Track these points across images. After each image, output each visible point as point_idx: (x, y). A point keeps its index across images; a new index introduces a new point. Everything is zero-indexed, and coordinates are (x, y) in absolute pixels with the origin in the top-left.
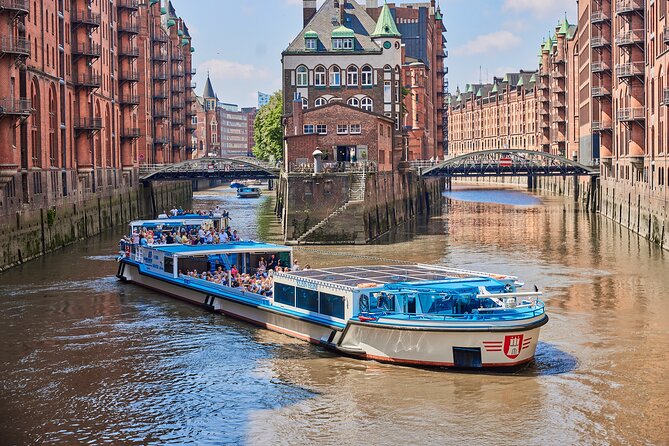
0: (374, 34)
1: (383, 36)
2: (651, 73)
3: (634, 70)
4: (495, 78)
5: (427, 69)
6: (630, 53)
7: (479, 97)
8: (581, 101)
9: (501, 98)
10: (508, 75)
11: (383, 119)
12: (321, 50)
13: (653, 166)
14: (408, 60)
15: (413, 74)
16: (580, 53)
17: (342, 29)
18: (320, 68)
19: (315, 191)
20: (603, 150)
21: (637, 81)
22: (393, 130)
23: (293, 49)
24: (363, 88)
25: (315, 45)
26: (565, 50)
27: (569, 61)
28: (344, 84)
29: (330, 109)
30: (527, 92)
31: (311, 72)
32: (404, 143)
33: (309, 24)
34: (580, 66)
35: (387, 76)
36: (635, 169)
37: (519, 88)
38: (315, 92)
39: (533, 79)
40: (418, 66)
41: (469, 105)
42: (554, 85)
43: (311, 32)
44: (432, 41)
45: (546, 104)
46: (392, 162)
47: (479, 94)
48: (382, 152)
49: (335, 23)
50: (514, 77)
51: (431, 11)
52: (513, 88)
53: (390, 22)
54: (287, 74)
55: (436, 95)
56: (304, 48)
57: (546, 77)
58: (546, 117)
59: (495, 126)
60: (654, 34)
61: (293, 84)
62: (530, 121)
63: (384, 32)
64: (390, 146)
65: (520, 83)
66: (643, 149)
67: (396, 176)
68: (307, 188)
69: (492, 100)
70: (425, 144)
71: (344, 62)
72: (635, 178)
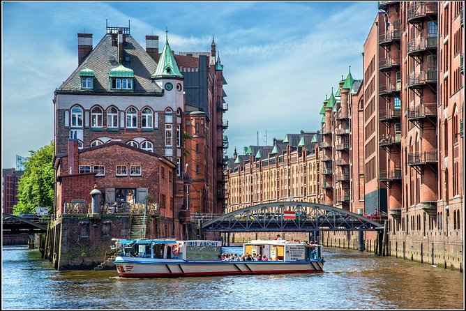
0: (155, 75)
1: (164, 77)
2: (444, 113)
3: (425, 112)
4: (275, 140)
5: (208, 120)
6: (422, 95)
7: (258, 159)
8: (367, 155)
9: (281, 160)
10: (289, 135)
11: (164, 161)
12: (98, 91)
13: (448, 210)
14: (189, 108)
15: (193, 123)
16: (365, 107)
17: (121, 68)
18: (97, 109)
19: (92, 232)
20: (392, 201)
21: (429, 123)
22: (175, 175)
23: (67, 88)
24: (143, 131)
25: (92, 84)
26: (349, 106)
27: (353, 117)
28: (122, 126)
29: (109, 149)
30: (309, 153)
31: (87, 113)
32: (185, 190)
33: (86, 62)
34: (365, 120)
35: (169, 119)
36: (427, 216)
37: (300, 149)
38: (90, 133)
39: (314, 140)
40: (199, 114)
41: (248, 166)
42: (338, 143)
43: (87, 70)
44: (213, 92)
45: (329, 163)
46: (173, 208)
47: (258, 156)
48: (163, 196)
49: (114, 63)
50: (295, 138)
51: (212, 61)
52: (293, 149)
53: (171, 64)
54: (60, 114)
55: (216, 149)
56: (79, 87)
57: (329, 136)
58: (329, 177)
59: (274, 189)
60: (447, 73)
61: (67, 125)
62: (312, 183)
63: (165, 73)
64: (171, 192)
65: (301, 143)
66: (436, 192)
67: (177, 224)
68: (83, 230)
69: (272, 162)
70: (205, 197)
71: (122, 103)
72: (427, 227)
